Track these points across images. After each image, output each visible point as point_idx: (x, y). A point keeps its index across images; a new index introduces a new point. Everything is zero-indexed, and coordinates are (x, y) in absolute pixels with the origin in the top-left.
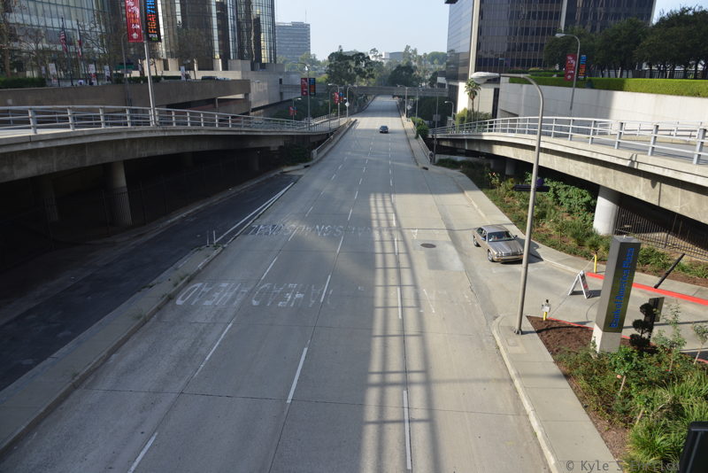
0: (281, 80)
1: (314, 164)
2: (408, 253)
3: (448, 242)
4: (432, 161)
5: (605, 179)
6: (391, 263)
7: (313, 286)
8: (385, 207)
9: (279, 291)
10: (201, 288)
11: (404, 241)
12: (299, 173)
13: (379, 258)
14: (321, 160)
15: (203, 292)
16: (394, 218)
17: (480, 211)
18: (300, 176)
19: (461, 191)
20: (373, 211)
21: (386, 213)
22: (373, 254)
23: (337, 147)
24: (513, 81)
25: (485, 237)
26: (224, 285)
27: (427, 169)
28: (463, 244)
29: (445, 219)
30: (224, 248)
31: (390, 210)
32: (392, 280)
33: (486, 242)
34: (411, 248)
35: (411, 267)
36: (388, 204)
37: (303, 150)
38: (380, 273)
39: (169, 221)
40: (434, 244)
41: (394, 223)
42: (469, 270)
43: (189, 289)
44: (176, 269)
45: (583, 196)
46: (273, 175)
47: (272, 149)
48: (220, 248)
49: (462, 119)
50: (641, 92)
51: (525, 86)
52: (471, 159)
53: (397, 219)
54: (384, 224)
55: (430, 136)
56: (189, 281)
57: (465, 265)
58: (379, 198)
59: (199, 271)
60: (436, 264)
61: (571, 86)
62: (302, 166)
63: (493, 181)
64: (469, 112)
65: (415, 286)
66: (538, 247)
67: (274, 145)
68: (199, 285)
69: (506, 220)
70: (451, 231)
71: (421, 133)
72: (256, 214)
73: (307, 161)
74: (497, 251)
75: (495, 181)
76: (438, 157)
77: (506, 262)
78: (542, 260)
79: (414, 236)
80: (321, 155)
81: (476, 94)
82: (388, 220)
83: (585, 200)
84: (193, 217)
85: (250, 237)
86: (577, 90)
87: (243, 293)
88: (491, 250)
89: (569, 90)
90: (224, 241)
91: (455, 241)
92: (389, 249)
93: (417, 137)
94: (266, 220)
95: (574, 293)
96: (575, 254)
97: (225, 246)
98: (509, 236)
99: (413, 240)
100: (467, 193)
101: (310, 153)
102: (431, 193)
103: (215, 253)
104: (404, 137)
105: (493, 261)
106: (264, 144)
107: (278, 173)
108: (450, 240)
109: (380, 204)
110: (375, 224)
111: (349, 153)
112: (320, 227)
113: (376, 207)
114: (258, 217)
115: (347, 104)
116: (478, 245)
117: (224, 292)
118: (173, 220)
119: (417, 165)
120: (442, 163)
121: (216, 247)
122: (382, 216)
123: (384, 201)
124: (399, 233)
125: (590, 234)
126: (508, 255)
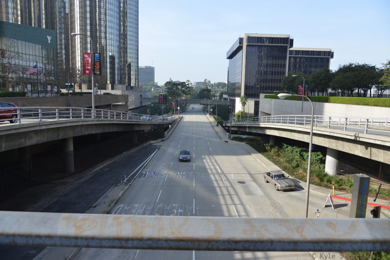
0: (141, 95)
1: (166, 139)
2: (232, 187)
3: (251, 180)
4: (230, 138)
5: (337, 146)
6: (225, 192)
7: (187, 205)
8: (212, 162)
9: (169, 208)
10: (124, 207)
11: (228, 180)
12: (159, 144)
13: (218, 189)
14: (169, 137)
15: (126, 209)
16: (218, 168)
17: (263, 164)
18: (161, 146)
19: (250, 154)
20: (206, 164)
21: (213, 165)
22: (214, 187)
23: (176, 130)
24: (266, 97)
25: (272, 177)
26: (137, 205)
27: (227, 142)
28: (259, 181)
29: (245, 168)
30: (130, 185)
31: (215, 164)
32: (229, 202)
33: (273, 180)
34: (233, 184)
35: (237, 194)
36: (213, 161)
37: (160, 132)
38: (221, 197)
39: (95, 170)
40: (244, 181)
41: (219, 171)
42: (267, 195)
43: (117, 208)
44: (107, 197)
45: (318, 155)
46: (145, 145)
47: (145, 131)
48: (129, 185)
49: (239, 116)
50: (337, 103)
51: (273, 100)
52: (250, 137)
53: (220, 169)
54: (214, 171)
55: (224, 125)
56: (116, 204)
57: (264, 192)
58: (207, 157)
59: (120, 198)
60: (249, 192)
61: (301, 100)
62: (160, 140)
63: (267, 148)
64: (242, 113)
65: (242, 204)
66: (300, 182)
67: (147, 129)
68: (122, 205)
69: (279, 169)
70: (250, 175)
71: (220, 123)
72: (142, 166)
73: (162, 138)
74: (280, 184)
75: (268, 148)
76: (232, 136)
77: (285, 191)
78: (304, 189)
79: (232, 177)
80: (169, 134)
81: (245, 103)
82: (216, 169)
83: (319, 157)
84: (107, 167)
85: (142, 179)
86: (304, 102)
87: (148, 209)
88: (277, 184)
89: (300, 102)
90: (129, 181)
91: (255, 180)
92: (221, 185)
93: (217, 125)
94: (149, 169)
95: (326, 206)
96: (320, 185)
97: (130, 183)
98: (284, 177)
99: (233, 180)
100: (252, 155)
101: (164, 134)
102: (234, 155)
103: (126, 187)
104: (210, 125)
105: (278, 190)
106: (142, 128)
107: (148, 144)
108: (251, 179)
109: (209, 161)
110: (209, 171)
111: (183, 134)
112: (180, 173)
113: (207, 162)
114: (144, 168)
115: (179, 108)
116: (268, 182)
117: (138, 209)
118: (96, 170)
119: (221, 140)
120: (235, 139)
121: (126, 184)
122: (212, 167)
123: (210, 159)
124: (224, 176)
125: (326, 175)
126: (286, 186)
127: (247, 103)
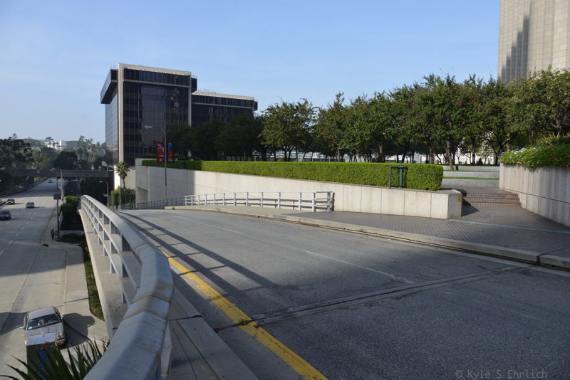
24: (144, 164)
27: (47, 246)
51: (149, 167)
61: (164, 167)
64: (122, 190)
76: (63, 233)
81: (126, 175)
86: (168, 169)
89: (161, 170)
93: (58, 214)
119: (40, 242)
127: (128, 173)
